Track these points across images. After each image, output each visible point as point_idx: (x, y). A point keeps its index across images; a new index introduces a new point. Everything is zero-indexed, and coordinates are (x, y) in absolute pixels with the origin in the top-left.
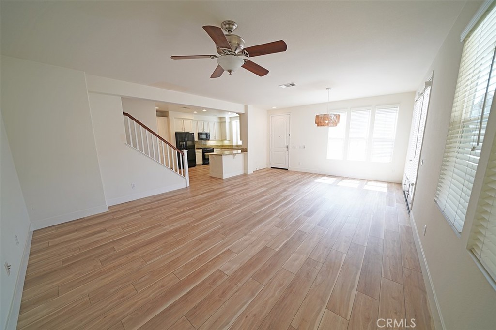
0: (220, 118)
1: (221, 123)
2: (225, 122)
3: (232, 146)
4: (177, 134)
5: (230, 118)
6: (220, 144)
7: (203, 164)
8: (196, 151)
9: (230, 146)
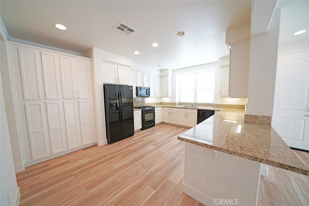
0: (161, 71)
1: (161, 77)
2: (168, 75)
3: (175, 104)
4: (105, 87)
5: (173, 70)
6: (158, 101)
7: (142, 129)
8: (134, 112)
9: (172, 104)
